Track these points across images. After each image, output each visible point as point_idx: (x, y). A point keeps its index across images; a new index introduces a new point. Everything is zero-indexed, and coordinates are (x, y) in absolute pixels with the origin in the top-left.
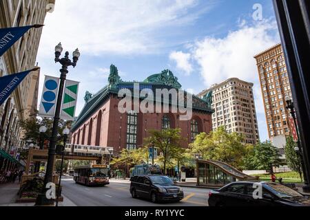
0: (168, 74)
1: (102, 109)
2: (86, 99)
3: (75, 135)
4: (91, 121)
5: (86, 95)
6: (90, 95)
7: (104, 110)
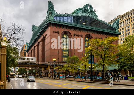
0: (89, 7)
1: (44, 35)
2: (33, 30)
3: (29, 54)
4: (38, 44)
5: (33, 27)
6: (36, 27)
7: (46, 35)
